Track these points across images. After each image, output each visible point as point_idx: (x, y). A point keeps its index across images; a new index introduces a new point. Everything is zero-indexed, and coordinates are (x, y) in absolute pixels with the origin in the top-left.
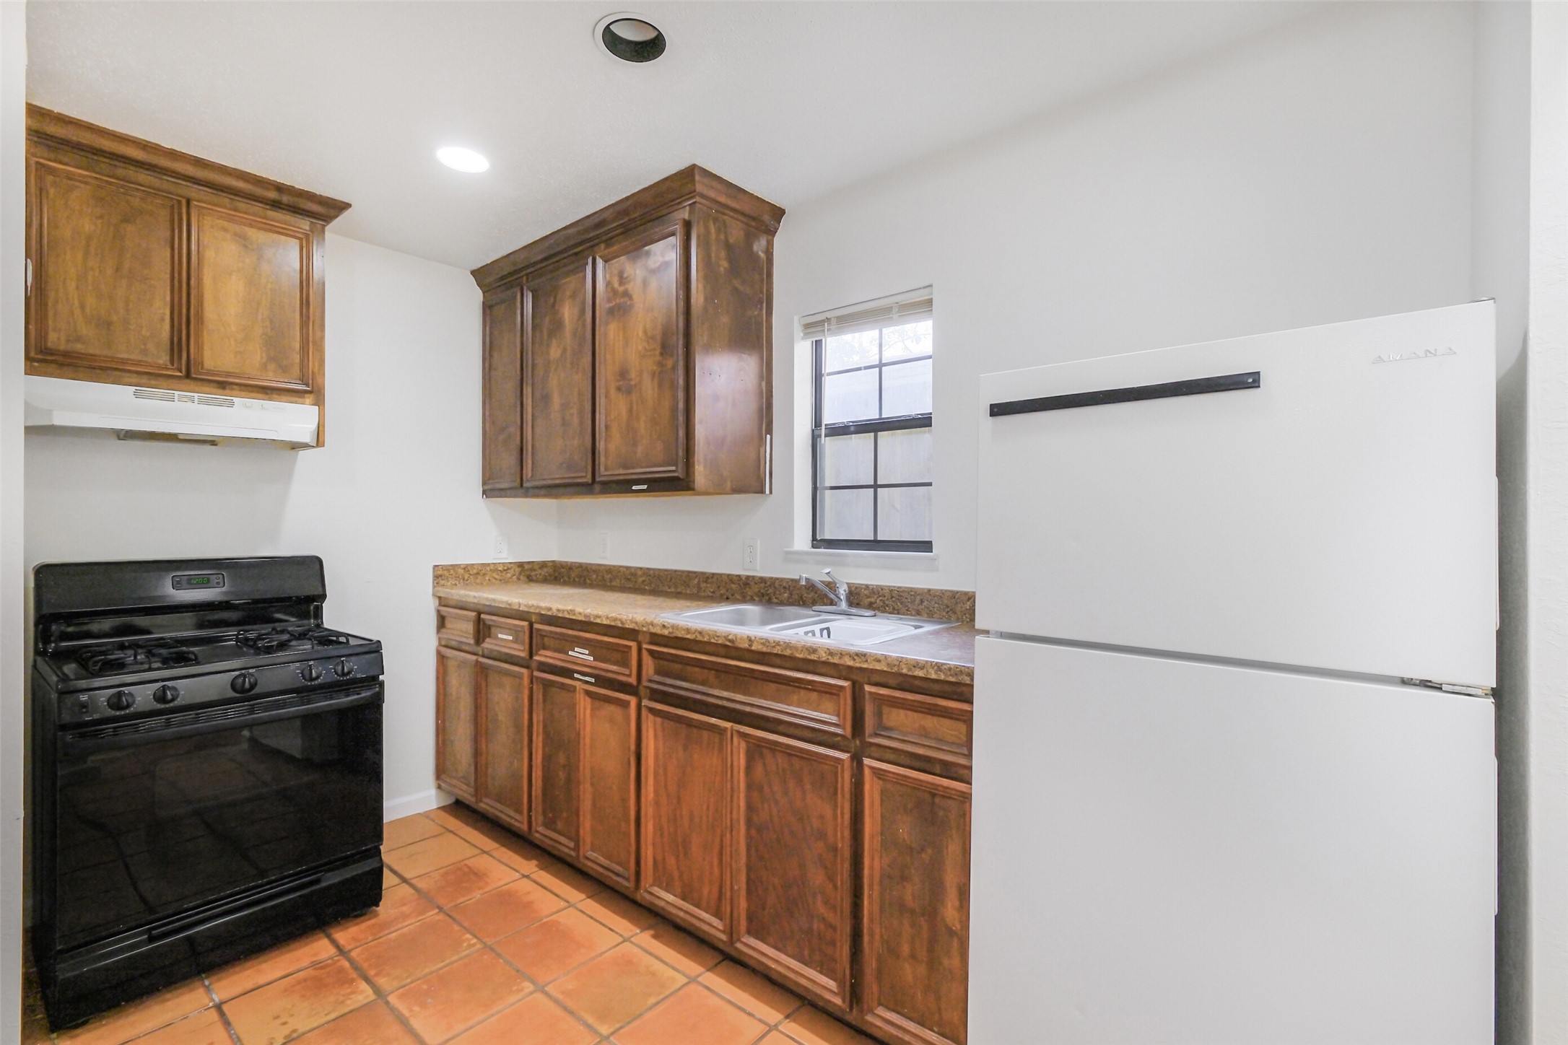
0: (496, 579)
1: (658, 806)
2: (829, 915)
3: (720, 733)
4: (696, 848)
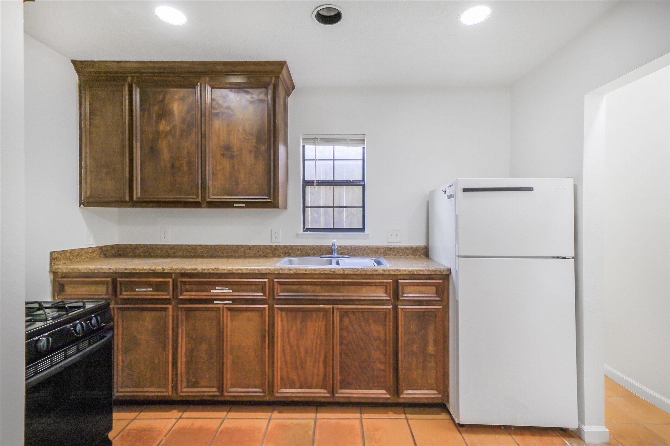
0: (88, 258)
1: (284, 351)
2: (382, 367)
3: (325, 311)
4: (309, 363)
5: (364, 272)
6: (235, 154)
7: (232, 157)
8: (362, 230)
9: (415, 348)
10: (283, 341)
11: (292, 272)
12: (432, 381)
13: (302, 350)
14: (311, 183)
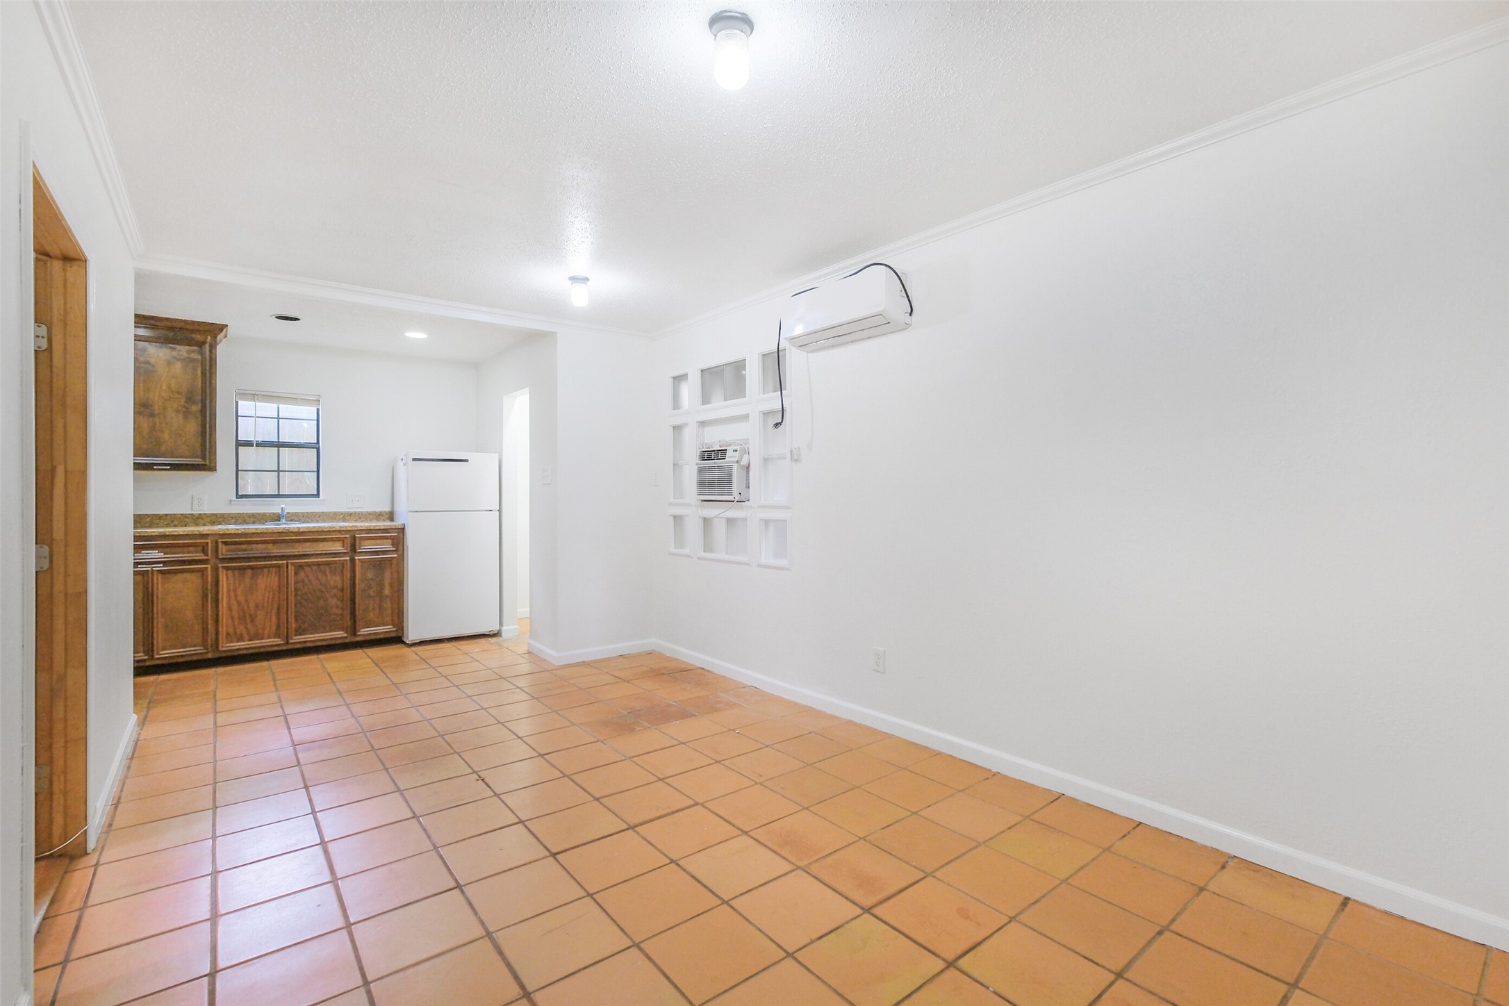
1: (230, 608)
2: (339, 612)
3: (278, 566)
4: (260, 616)
5: (320, 530)
6: (156, 412)
7: (152, 415)
8: (318, 495)
9: (371, 592)
10: (229, 596)
11: (240, 532)
12: (388, 619)
13: (252, 606)
14: (248, 444)
